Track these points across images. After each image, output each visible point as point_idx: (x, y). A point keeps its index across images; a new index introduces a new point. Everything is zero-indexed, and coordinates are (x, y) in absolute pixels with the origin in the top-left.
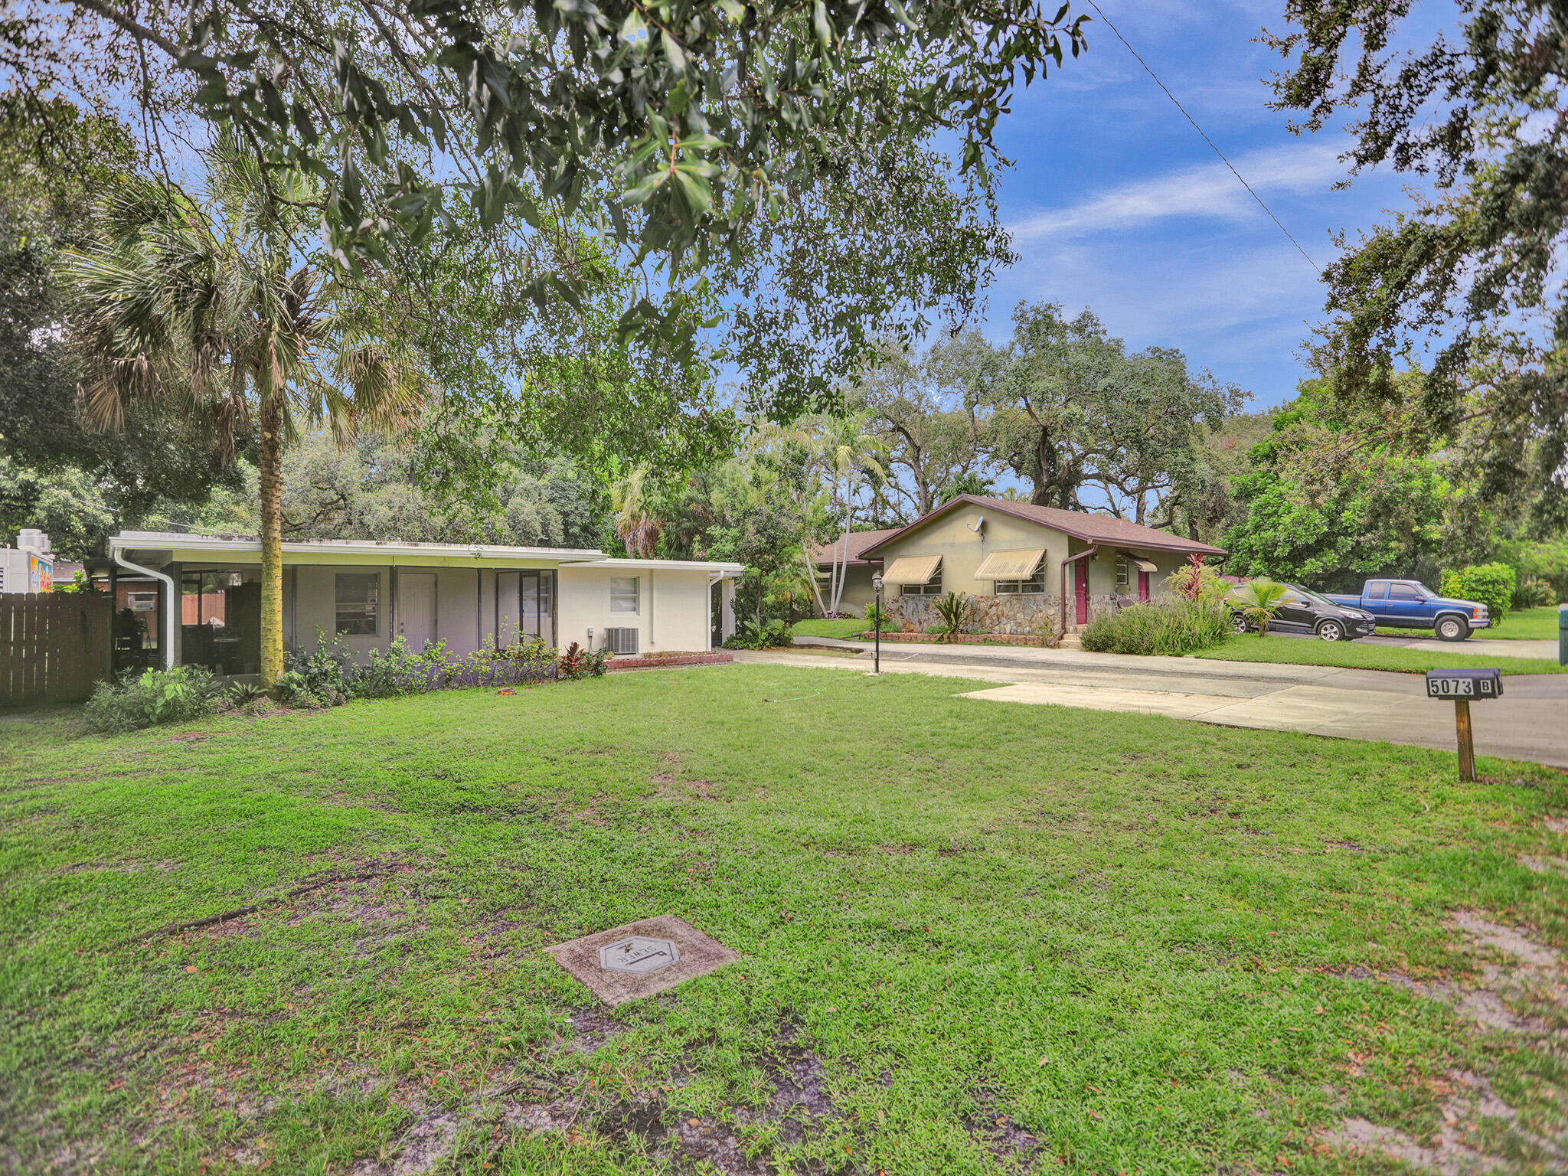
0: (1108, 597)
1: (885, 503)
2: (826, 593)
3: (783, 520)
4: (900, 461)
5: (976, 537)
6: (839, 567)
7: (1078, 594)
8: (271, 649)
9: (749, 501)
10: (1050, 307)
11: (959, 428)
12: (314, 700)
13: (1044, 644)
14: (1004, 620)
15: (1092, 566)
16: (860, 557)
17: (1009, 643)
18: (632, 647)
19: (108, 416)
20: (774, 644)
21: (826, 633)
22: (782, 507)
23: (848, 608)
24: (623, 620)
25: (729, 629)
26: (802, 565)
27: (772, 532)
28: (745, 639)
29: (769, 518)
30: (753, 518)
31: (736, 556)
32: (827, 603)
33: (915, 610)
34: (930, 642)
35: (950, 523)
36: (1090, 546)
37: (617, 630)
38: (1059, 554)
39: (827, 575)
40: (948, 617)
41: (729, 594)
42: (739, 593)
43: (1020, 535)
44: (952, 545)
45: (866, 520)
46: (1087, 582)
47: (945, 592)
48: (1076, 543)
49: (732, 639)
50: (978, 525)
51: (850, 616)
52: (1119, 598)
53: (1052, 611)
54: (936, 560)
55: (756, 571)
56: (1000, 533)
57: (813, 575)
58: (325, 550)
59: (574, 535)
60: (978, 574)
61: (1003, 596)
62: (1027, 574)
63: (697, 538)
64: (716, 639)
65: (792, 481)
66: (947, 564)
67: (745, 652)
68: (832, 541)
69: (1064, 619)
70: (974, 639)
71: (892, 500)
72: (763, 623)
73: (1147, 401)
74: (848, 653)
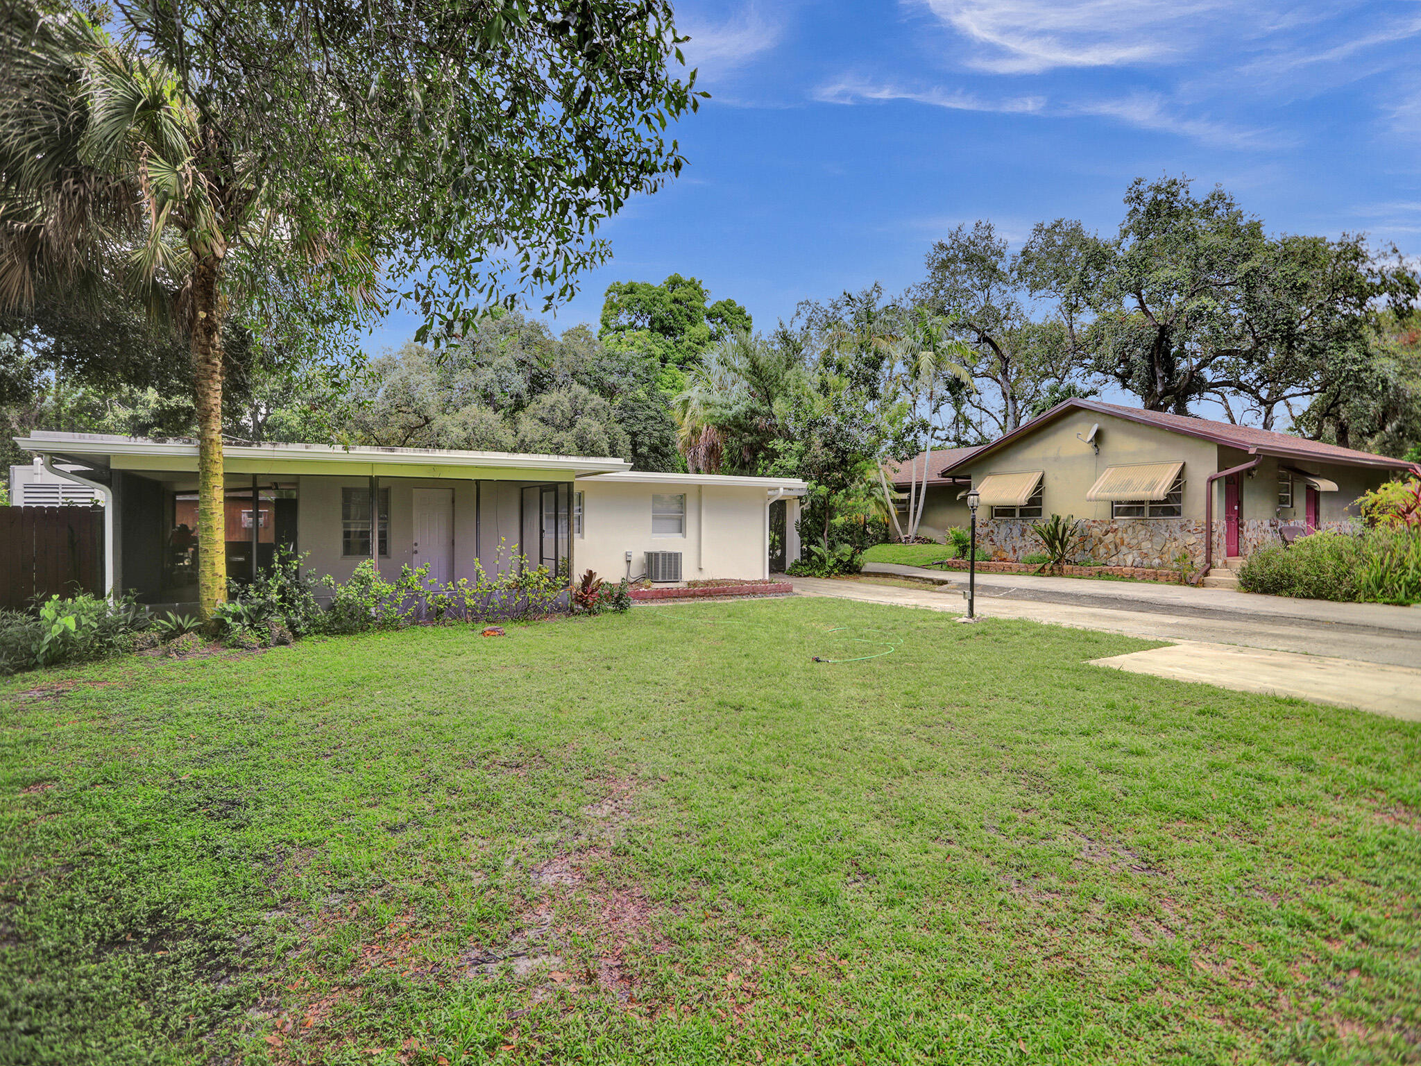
0: (1266, 523)
1: (968, 422)
2: (904, 515)
3: (854, 431)
4: (984, 375)
5: (1088, 449)
6: (918, 488)
7: (1228, 519)
8: (208, 574)
9: (816, 411)
10: (1174, 183)
11: (1056, 334)
12: (252, 638)
13: (1183, 581)
14: (1124, 549)
15: (1247, 484)
16: (944, 474)
17: (1132, 578)
18: (676, 577)
19: (15, 289)
20: (843, 572)
21: (902, 559)
22: (853, 416)
23: (928, 532)
24: (667, 542)
25: (794, 552)
26: (878, 485)
27: (841, 445)
28: (811, 565)
29: (838, 429)
30: (819, 430)
31: (801, 472)
32: (904, 526)
33: (1009, 536)
34: (1027, 573)
35: (1055, 432)
36: (1253, 457)
37: (657, 554)
38: (1204, 467)
39: (904, 496)
40: (1051, 544)
41: (794, 515)
42: (804, 515)
43: (1149, 446)
44: (1057, 459)
45: (947, 439)
46: (1240, 504)
47: (1047, 514)
48: (1228, 453)
49: (796, 565)
50: (1091, 435)
51: (930, 541)
52: (1281, 524)
53: (1192, 540)
54: (1035, 479)
55: (823, 490)
56: (1121, 443)
57: (889, 495)
58: (278, 455)
59: (642, 455)
60: (1093, 493)
61: (1123, 521)
62: (1160, 492)
63: (761, 454)
64: (777, 565)
65: (865, 389)
66: (1049, 483)
67: (810, 580)
68: (911, 456)
69: (1209, 550)
70: (1085, 571)
71: (975, 419)
72: (832, 547)
73: (1305, 286)
74: (929, 585)
